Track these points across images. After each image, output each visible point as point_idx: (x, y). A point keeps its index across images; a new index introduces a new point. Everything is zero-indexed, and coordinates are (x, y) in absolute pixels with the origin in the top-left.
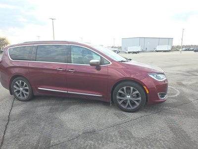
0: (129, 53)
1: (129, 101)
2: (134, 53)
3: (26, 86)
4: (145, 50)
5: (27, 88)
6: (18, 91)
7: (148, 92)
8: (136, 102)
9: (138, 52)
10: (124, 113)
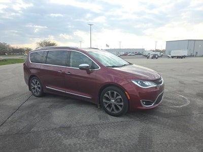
0: (173, 57)
1: (113, 106)
2: (178, 57)
3: (39, 84)
4: (195, 54)
5: (39, 86)
6: (34, 88)
7: (129, 98)
8: (119, 107)
9: (184, 57)
10: (109, 116)
